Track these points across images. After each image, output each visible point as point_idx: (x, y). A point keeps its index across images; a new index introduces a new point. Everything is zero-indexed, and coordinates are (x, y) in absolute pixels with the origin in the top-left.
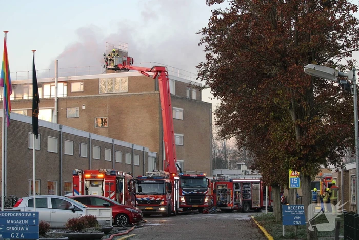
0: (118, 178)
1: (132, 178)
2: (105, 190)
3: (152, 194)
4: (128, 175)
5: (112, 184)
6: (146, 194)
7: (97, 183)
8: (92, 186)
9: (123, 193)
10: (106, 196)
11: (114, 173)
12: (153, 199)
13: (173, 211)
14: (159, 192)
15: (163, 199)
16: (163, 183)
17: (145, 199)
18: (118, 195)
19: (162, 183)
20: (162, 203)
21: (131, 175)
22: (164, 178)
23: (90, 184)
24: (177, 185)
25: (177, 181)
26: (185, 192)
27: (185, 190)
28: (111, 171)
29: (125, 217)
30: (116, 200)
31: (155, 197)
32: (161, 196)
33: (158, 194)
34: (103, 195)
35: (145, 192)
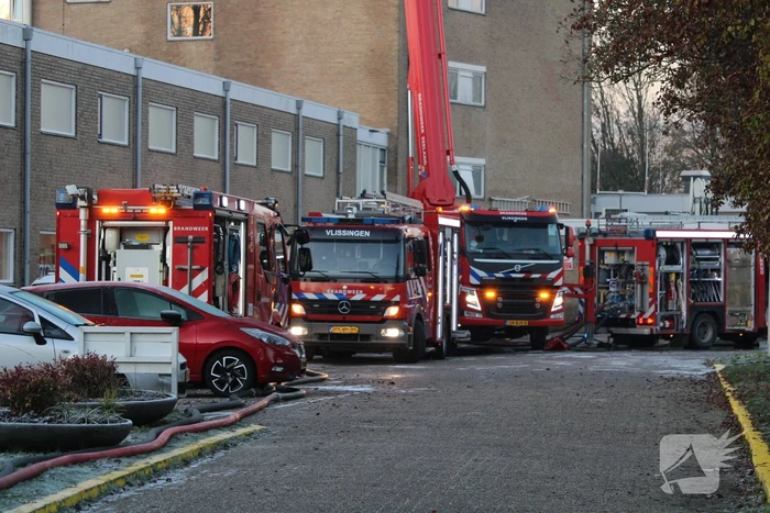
0: (220, 220)
1: (278, 221)
2: (174, 263)
3: (355, 279)
4: (260, 210)
5: (198, 240)
6: (335, 279)
7: (146, 238)
8: (128, 247)
9: (241, 273)
10: (177, 286)
11: (206, 202)
12: (359, 296)
13: (432, 341)
14: (382, 273)
15: (397, 298)
16: (397, 241)
17: (330, 296)
18: (221, 282)
19: (395, 238)
20: (393, 311)
21: (273, 208)
22: (402, 221)
23: (121, 239)
24: (451, 248)
25: (448, 232)
26: (482, 274)
27: (481, 266)
28: (197, 196)
29: (242, 361)
30: (213, 300)
31: (366, 291)
32: (389, 287)
33: (376, 280)
34: (166, 283)
35: (332, 273)
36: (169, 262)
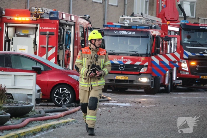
1: (90, 26)
2: (40, 44)
3: (127, 54)
4: (82, 21)
5: (51, 34)
6: (118, 54)
7: (27, 32)
8: (18, 36)
9: (71, 50)
10: (41, 55)
11: (55, 16)
12: (129, 62)
13: (163, 85)
14: (139, 52)
15: (147, 64)
16: (147, 37)
17: (115, 62)
18: (62, 54)
19: (146, 35)
20: (143, 70)
21: (87, 20)
22: (151, 27)
23: (15, 32)
24: (174, 41)
25: (173, 33)
26: (189, 53)
27: (189, 50)
28: (51, 13)
29: (69, 90)
30: (58, 62)
31: (132, 60)
32: (143, 58)
33: (137, 55)
34: (36, 53)
35: (116, 51)
36: (38, 43)
